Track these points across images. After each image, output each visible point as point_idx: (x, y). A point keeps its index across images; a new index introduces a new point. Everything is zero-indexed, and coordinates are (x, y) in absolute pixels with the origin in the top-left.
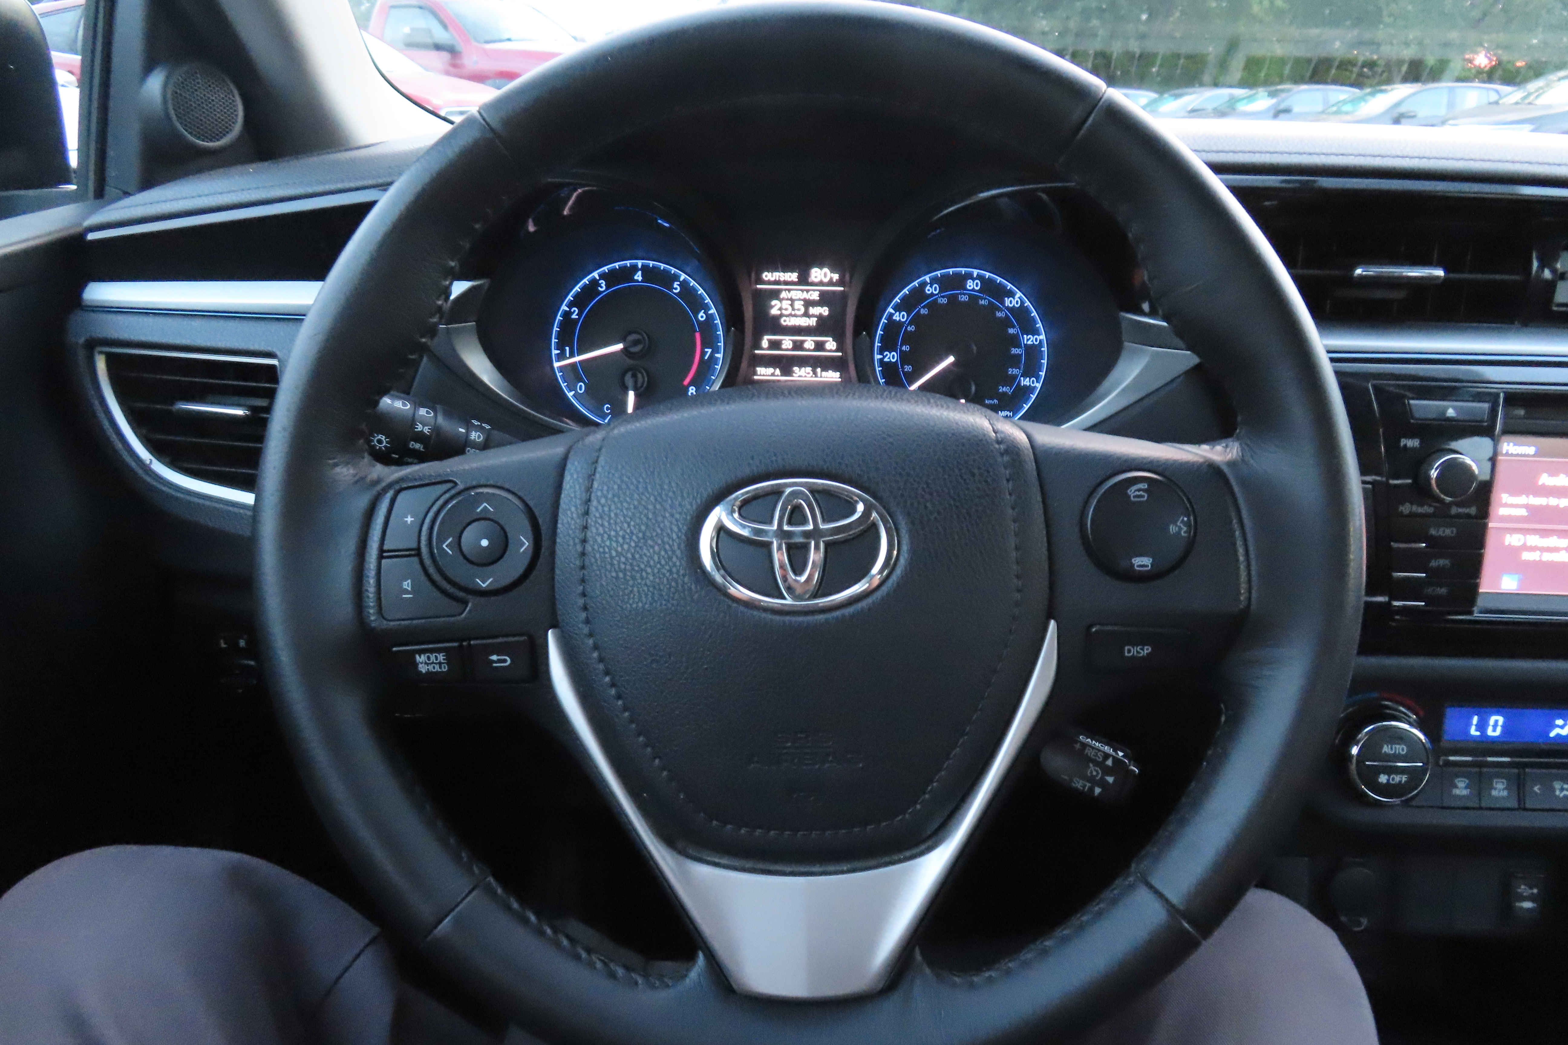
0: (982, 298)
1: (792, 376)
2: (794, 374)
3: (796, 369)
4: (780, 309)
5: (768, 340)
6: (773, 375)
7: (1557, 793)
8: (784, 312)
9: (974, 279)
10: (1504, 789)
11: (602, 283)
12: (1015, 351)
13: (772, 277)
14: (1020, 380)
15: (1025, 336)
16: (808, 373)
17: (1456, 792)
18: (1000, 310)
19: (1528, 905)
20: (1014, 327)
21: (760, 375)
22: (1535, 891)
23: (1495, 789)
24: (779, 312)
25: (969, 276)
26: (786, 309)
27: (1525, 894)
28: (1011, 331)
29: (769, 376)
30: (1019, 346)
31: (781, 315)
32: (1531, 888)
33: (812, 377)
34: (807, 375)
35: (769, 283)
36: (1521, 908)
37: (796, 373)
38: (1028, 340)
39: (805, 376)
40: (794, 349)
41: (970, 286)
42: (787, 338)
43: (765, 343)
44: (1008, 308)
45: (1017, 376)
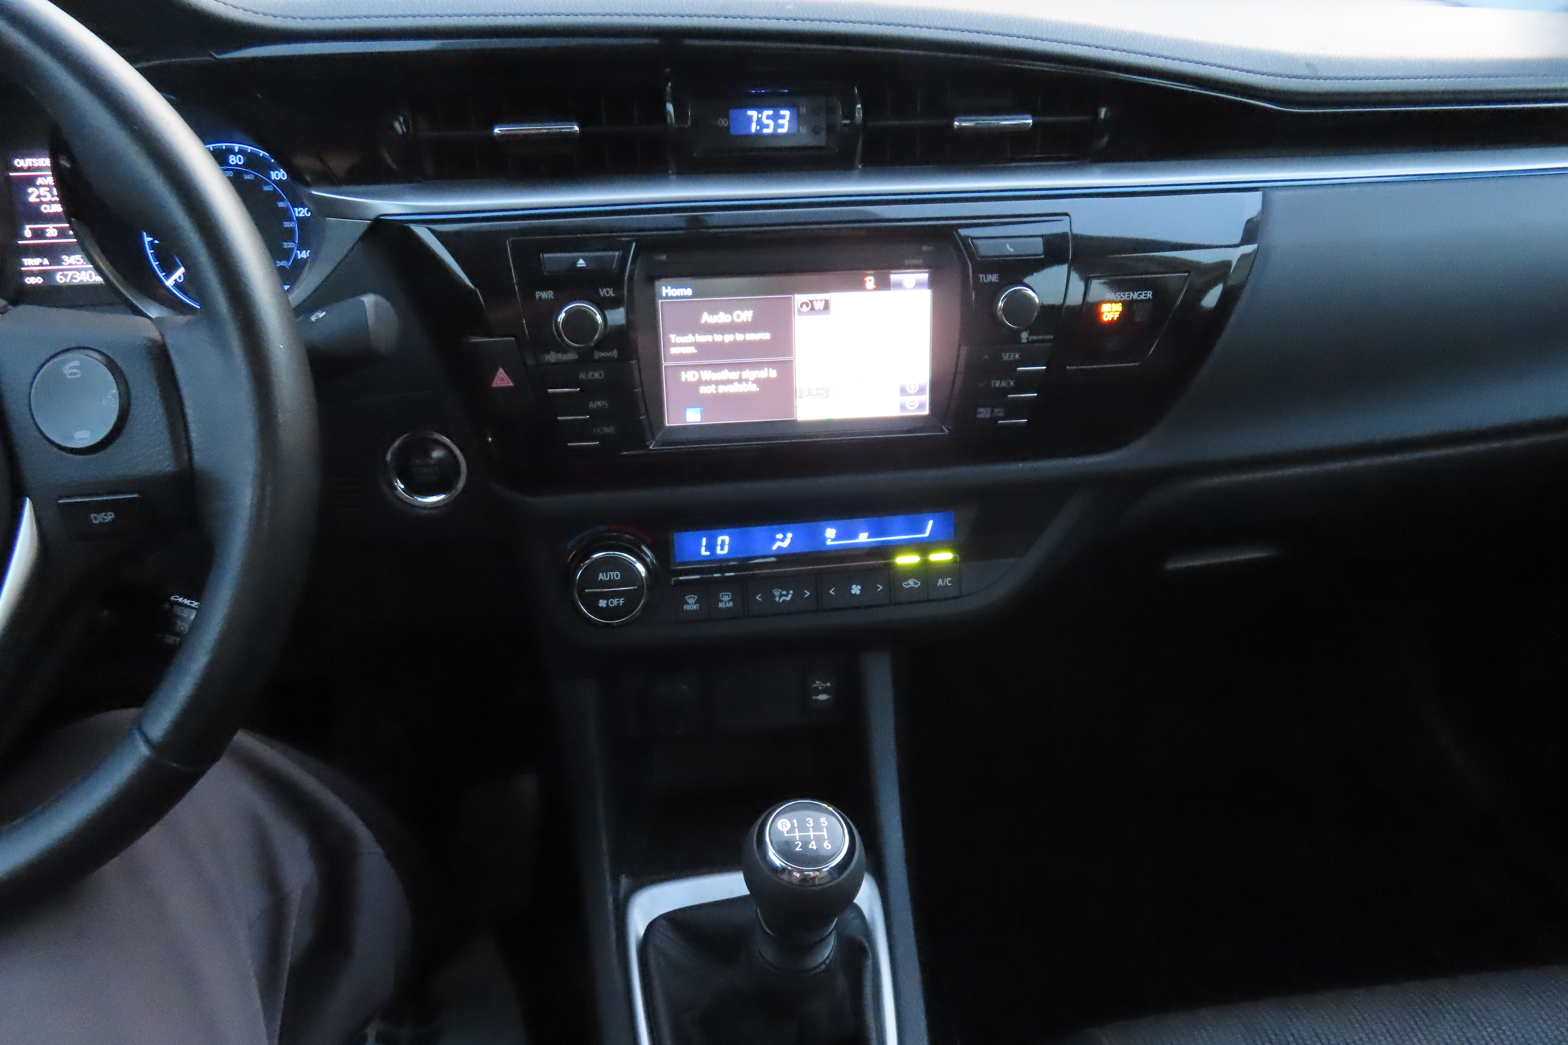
0: (247, 173)
1: (62, 265)
2: (63, 263)
3: (65, 257)
4: (39, 196)
5: (30, 229)
6: (41, 265)
7: (777, 599)
8: (43, 199)
9: (235, 154)
10: (729, 601)
12: (287, 224)
13: (25, 163)
14: (296, 254)
15: (296, 209)
16: (78, 261)
17: (687, 607)
18: (267, 184)
19: (823, 697)
20: (282, 200)
21: (28, 266)
22: (829, 684)
23: (722, 601)
24: (38, 200)
25: (231, 151)
26: (45, 196)
27: (820, 688)
28: (281, 204)
29: (37, 266)
30: (291, 220)
31: (41, 203)
32: (825, 682)
33: (83, 264)
34: (78, 263)
35: (21, 169)
36: (818, 700)
37: (65, 262)
38: (299, 213)
39: (76, 264)
40: (58, 237)
41: (233, 161)
42: (51, 226)
43: (28, 233)
44: (275, 181)
45: (292, 250)
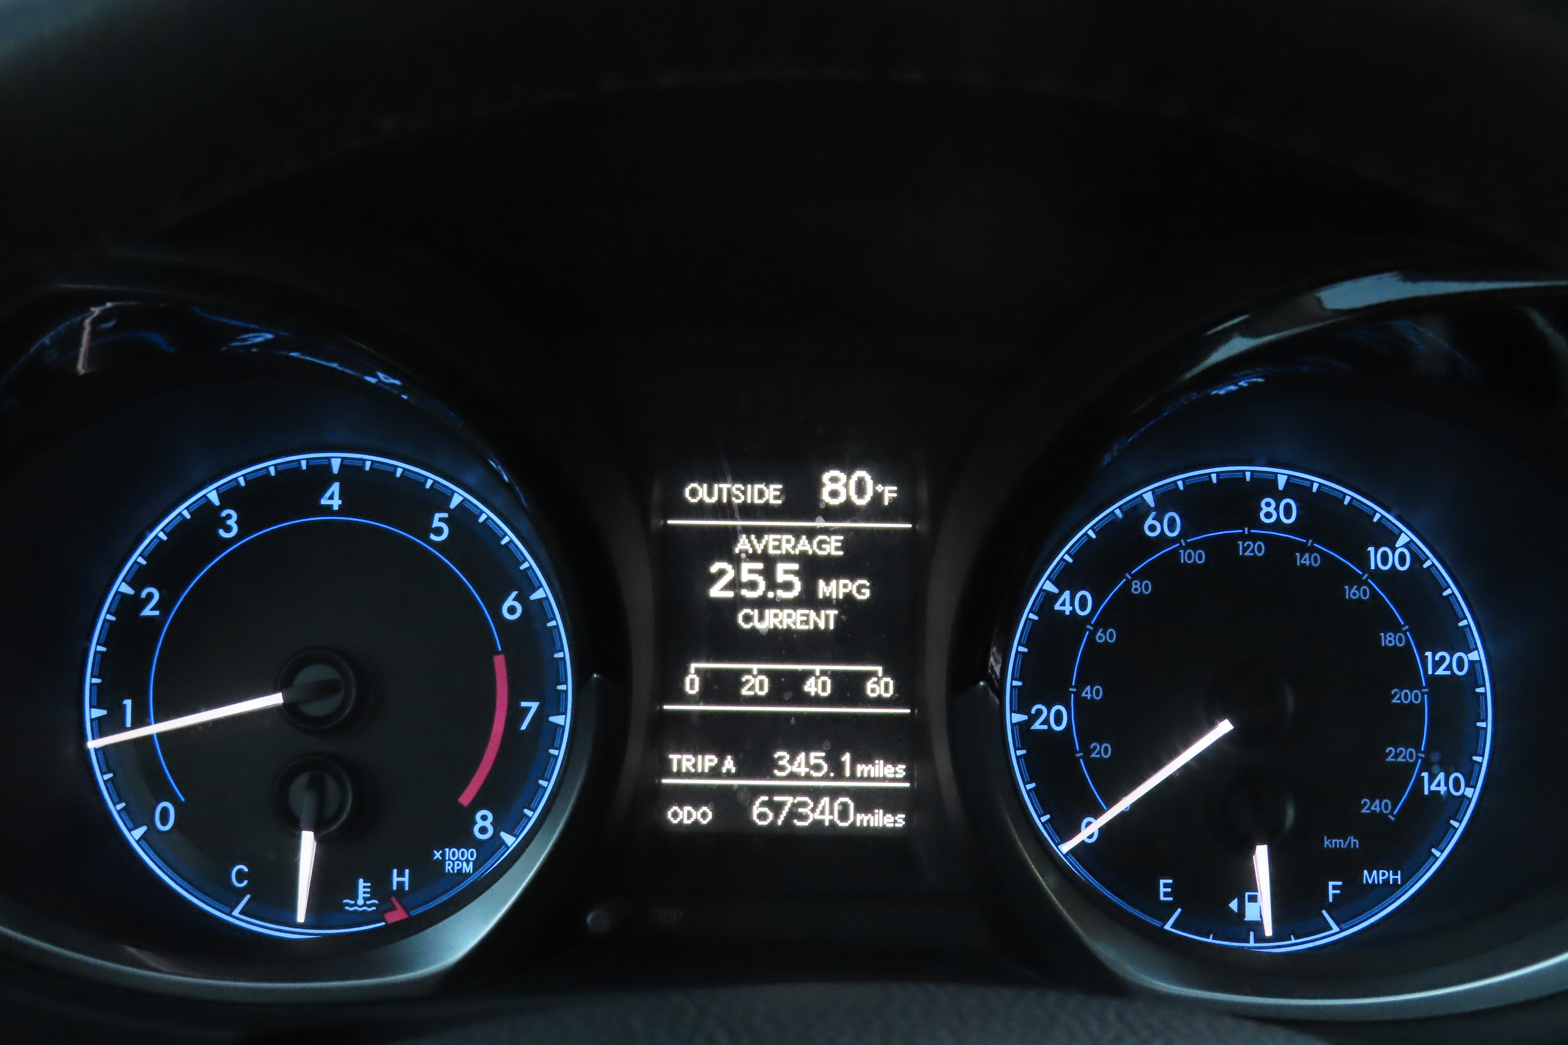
0: (1303, 549)
1: (774, 777)
2: (776, 772)
3: (782, 756)
4: (735, 584)
5: (698, 672)
6: (715, 772)
8: (746, 593)
9: (1278, 496)
11: (229, 517)
12: (1401, 696)
13: (710, 494)
14: (1420, 780)
15: (1429, 654)
16: (817, 768)
18: (1356, 580)
20: (1396, 628)
21: (679, 774)
24: (730, 594)
25: (1267, 487)
26: (753, 585)
28: (1389, 639)
29: (702, 775)
30: (1414, 684)
31: (740, 602)
33: (826, 777)
34: (814, 774)
35: (701, 510)
37: (782, 768)
38: (1437, 665)
39: (808, 777)
40: (772, 698)
41: (1268, 515)
42: (755, 667)
43: (692, 684)
44: (1377, 575)
45: (1411, 767)
